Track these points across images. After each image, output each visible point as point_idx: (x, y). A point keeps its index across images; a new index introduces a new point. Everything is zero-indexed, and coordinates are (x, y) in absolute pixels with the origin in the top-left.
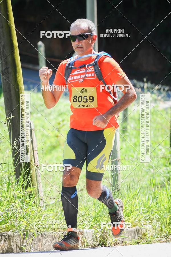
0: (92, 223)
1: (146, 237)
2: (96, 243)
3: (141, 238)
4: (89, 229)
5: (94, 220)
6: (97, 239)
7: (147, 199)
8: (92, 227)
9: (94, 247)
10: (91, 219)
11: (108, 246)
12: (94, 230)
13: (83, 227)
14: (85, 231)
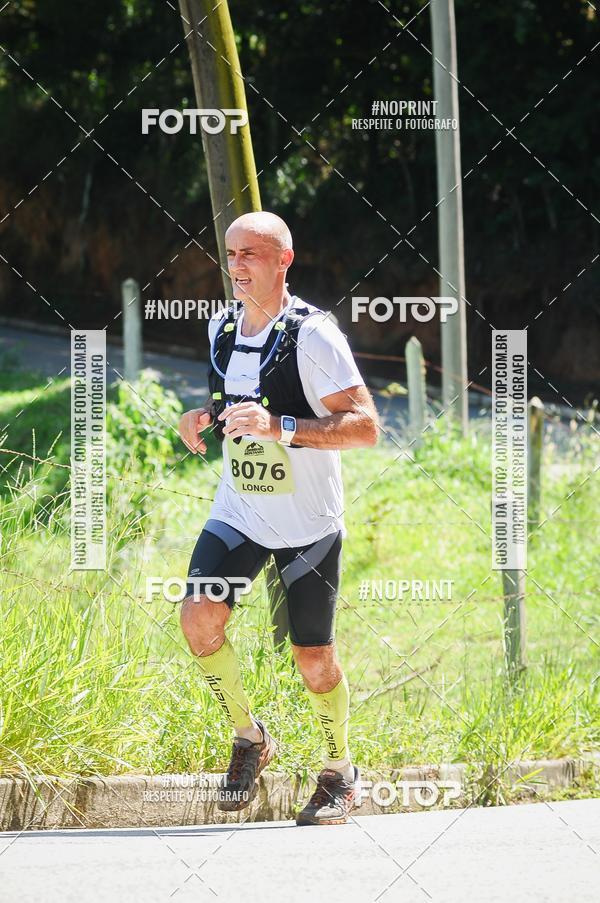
0: (460, 749)
1: (589, 781)
2: (470, 795)
3: (578, 786)
4: (452, 763)
5: (465, 740)
6: (472, 787)
7: (592, 690)
8: (461, 758)
9: (465, 805)
10: (457, 739)
11: (501, 804)
12: (465, 765)
13: (439, 758)
14: (444, 767)
